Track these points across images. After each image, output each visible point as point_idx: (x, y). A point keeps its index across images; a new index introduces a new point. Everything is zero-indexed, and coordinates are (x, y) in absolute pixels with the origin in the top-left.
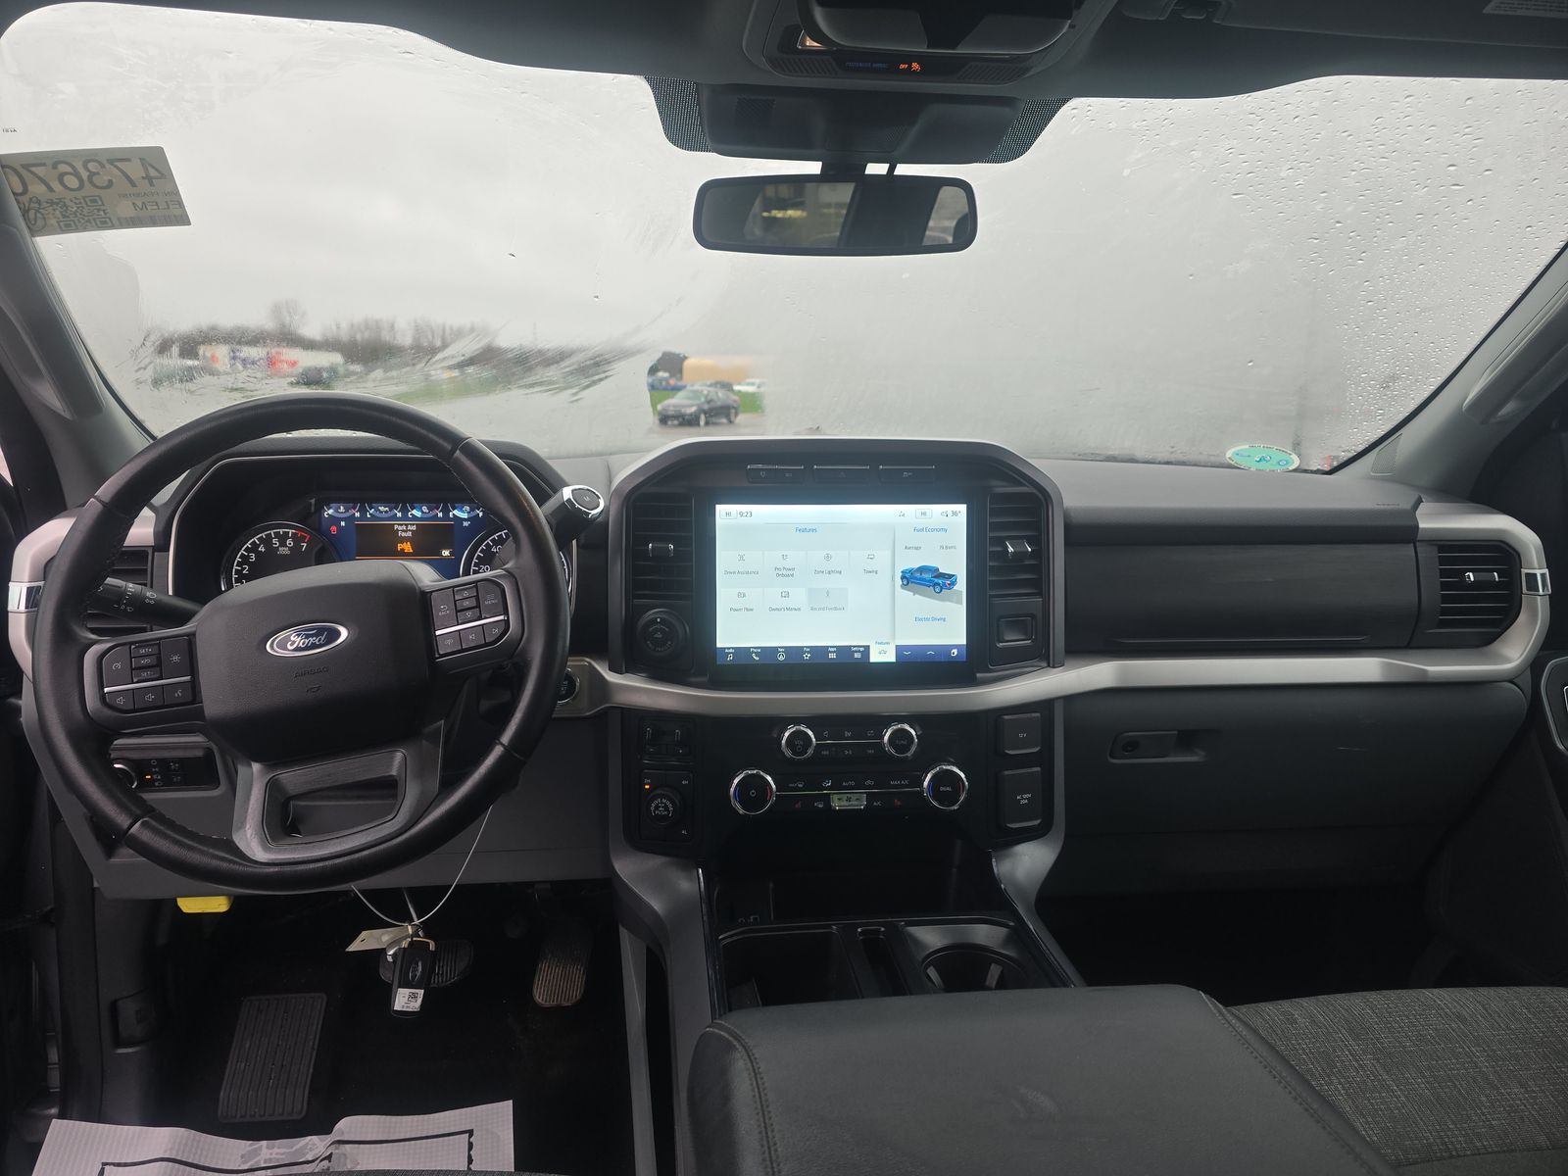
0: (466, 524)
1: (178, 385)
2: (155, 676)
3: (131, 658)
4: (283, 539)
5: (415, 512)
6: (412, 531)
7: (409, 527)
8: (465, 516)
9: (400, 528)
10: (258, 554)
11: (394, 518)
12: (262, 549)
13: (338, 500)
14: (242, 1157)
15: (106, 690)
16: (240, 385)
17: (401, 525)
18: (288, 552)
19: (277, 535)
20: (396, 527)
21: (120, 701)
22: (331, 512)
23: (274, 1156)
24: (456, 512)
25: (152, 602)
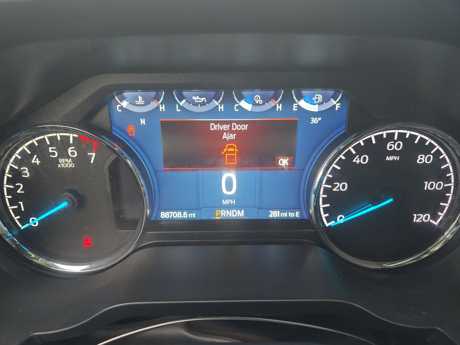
0: (315, 121)
4: (61, 146)
5: (243, 104)
7: (234, 128)
8: (315, 108)
9: (221, 128)
10: (33, 168)
11: (214, 112)
12: (36, 161)
13: (135, 88)
17: (223, 123)
18: (72, 165)
19: (54, 141)
20: (214, 127)
22: (125, 104)
24: (303, 104)
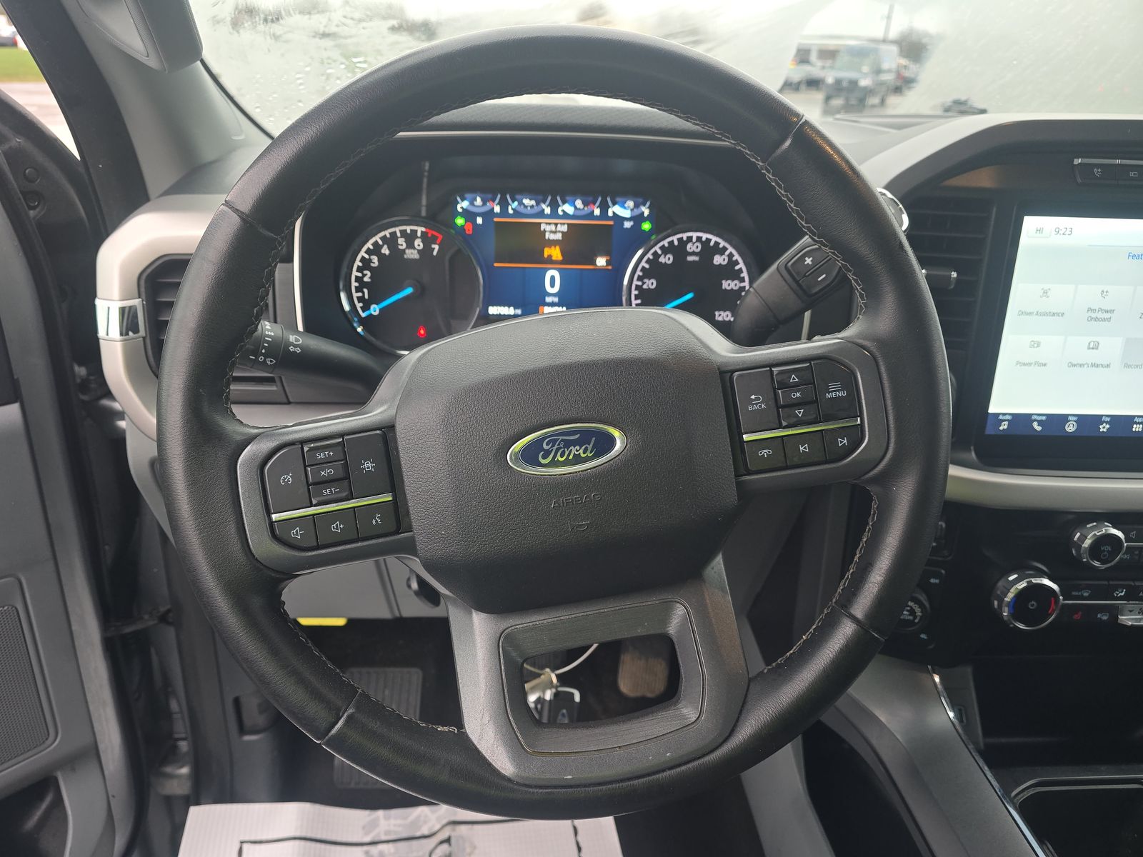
0: (627, 225)
1: (261, 27)
2: (344, 494)
3: (305, 466)
4: (410, 238)
5: (566, 207)
6: (563, 232)
7: (559, 228)
8: (627, 214)
9: (548, 228)
10: (382, 257)
11: (541, 214)
12: (385, 251)
13: (475, 190)
14: (364, 828)
15: (275, 517)
16: (333, 29)
17: (550, 224)
18: (416, 256)
19: (403, 233)
20: (543, 226)
21: (296, 533)
22: (465, 204)
23: (392, 828)
24: (617, 209)
25: (298, 350)
